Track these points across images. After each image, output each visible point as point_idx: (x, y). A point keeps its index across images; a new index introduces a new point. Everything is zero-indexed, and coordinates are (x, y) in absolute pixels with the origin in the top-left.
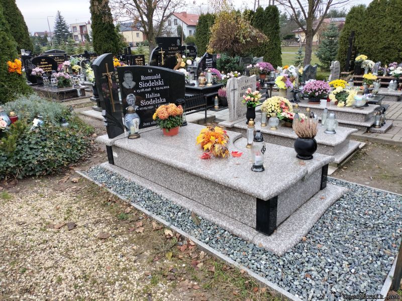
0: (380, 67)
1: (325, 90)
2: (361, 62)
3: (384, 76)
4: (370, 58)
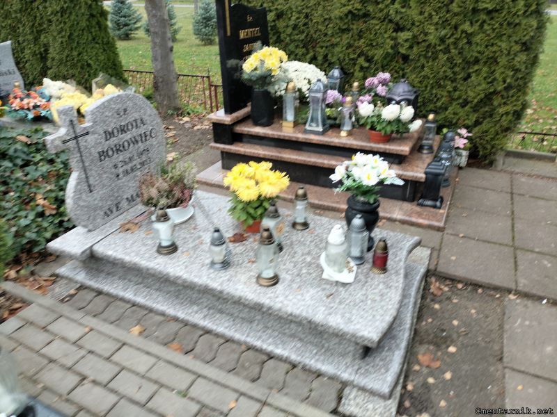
0: (333, 95)
2: (266, 79)
3: (343, 134)
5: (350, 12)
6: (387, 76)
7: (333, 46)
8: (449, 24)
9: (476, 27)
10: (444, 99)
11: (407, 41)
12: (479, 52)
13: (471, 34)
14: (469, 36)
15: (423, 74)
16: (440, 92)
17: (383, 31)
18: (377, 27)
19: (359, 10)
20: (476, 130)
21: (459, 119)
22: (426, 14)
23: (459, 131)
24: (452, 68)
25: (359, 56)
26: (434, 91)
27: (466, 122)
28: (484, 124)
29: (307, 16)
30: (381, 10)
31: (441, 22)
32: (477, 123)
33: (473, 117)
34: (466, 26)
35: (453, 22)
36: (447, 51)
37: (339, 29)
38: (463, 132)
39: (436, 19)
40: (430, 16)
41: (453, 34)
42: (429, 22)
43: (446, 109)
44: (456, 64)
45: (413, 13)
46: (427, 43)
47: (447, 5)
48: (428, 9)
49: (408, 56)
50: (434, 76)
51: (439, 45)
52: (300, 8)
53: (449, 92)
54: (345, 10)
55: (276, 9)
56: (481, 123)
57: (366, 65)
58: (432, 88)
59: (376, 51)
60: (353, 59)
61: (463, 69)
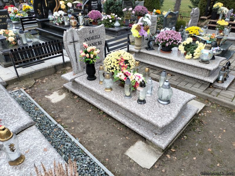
0: (232, 14)
1: (176, 41)
2: (217, 9)
3: (234, 21)
4: (225, 5)
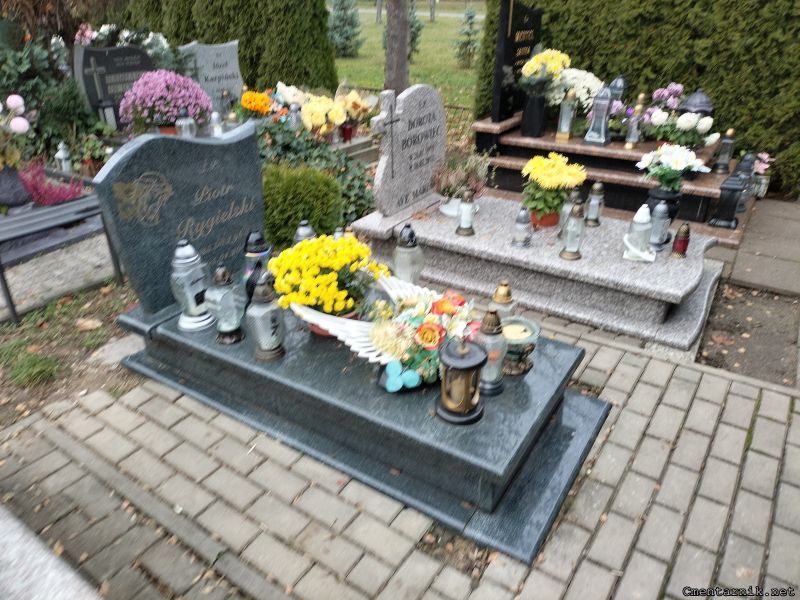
0: (618, 105)
2: (545, 83)
5: (640, 15)
6: (679, 87)
7: (615, 53)
8: (758, 32)
9: (789, 35)
10: (743, 118)
11: (705, 49)
12: (791, 64)
13: (783, 43)
14: (780, 45)
15: (721, 88)
16: (740, 110)
17: (677, 38)
18: (671, 33)
19: (651, 13)
20: (781, 155)
21: (759, 143)
22: (731, 19)
23: (760, 155)
24: (758, 82)
25: (645, 66)
26: (733, 109)
27: (770, 145)
28: (790, 149)
29: (587, 19)
30: (678, 14)
31: (748, 28)
32: (782, 147)
33: (778, 140)
34: (778, 34)
35: (763, 29)
36: (752, 61)
37: (625, 34)
38: (765, 156)
39: (742, 24)
40: (736, 22)
41: (760, 43)
42: (734, 28)
43: (745, 130)
44: (762, 77)
45: (716, 18)
46: (730, 53)
47: (757, 10)
48: (733, 14)
49: (705, 67)
50: (735, 91)
51: (744, 55)
52: (579, 10)
53: (751, 110)
54: (635, 12)
55: (551, 11)
56: (787, 147)
57: (653, 76)
58: (731, 105)
59: (667, 61)
60: (638, 69)
61: (771, 82)
